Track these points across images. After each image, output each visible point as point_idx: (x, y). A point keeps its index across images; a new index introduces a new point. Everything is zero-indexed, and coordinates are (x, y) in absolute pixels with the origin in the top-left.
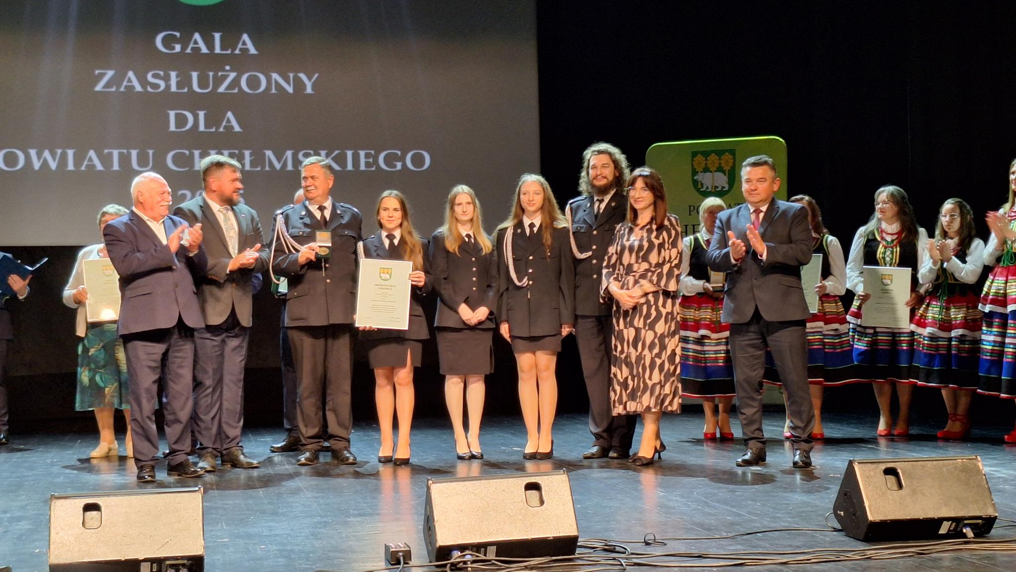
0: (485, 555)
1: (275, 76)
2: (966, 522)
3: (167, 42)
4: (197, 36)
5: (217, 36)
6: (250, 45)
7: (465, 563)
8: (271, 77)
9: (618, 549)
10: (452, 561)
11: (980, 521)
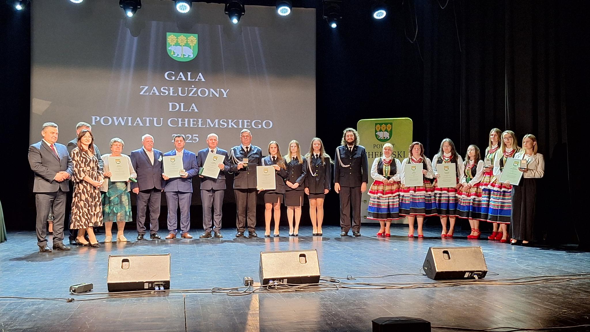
0: (283, 283)
1: (212, 90)
2: (475, 273)
3: (169, 76)
4: (181, 73)
5: (189, 74)
6: (202, 78)
7: (274, 285)
8: (210, 90)
9: (336, 281)
10: (269, 285)
11: (481, 273)
